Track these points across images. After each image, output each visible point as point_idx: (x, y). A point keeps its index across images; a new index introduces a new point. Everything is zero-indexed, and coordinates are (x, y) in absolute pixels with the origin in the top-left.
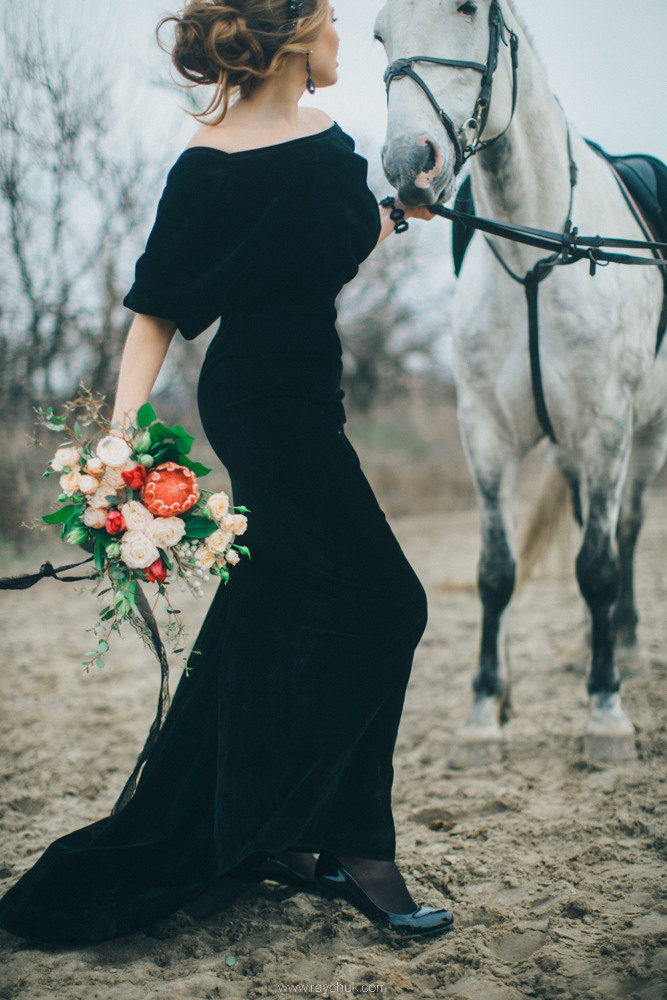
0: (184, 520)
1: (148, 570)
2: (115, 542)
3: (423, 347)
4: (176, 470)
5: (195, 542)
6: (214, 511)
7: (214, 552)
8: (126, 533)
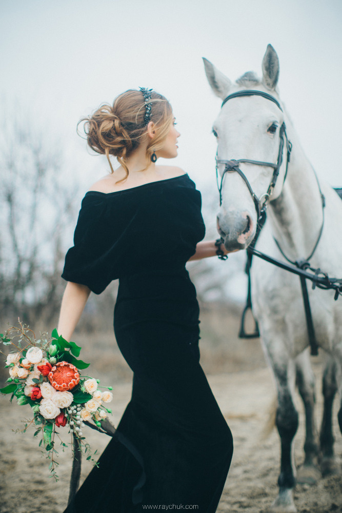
0: (73, 394)
1: (56, 419)
2: (36, 404)
3: (217, 286)
4: (65, 365)
5: (79, 405)
6: (88, 389)
7: (89, 411)
8: (42, 400)
